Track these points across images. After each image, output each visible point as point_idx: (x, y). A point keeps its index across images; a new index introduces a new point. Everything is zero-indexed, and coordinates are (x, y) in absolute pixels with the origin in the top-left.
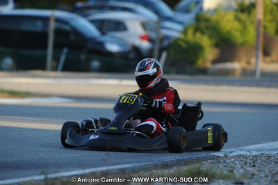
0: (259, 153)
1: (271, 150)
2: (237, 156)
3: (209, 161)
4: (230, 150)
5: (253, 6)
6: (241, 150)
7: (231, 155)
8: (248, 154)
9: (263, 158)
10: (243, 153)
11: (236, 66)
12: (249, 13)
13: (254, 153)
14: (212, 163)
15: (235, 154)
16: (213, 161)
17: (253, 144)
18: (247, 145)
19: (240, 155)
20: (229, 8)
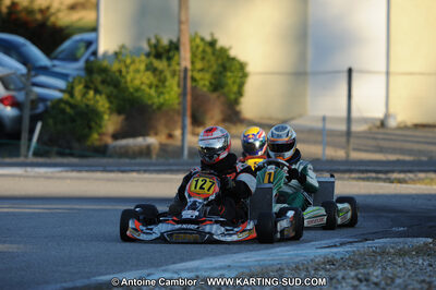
0: (193, 275)
1: (211, 269)
4: (146, 271)
5: (175, 47)
6: (164, 271)
11: (152, 140)
12: (169, 59)
17: (182, 260)
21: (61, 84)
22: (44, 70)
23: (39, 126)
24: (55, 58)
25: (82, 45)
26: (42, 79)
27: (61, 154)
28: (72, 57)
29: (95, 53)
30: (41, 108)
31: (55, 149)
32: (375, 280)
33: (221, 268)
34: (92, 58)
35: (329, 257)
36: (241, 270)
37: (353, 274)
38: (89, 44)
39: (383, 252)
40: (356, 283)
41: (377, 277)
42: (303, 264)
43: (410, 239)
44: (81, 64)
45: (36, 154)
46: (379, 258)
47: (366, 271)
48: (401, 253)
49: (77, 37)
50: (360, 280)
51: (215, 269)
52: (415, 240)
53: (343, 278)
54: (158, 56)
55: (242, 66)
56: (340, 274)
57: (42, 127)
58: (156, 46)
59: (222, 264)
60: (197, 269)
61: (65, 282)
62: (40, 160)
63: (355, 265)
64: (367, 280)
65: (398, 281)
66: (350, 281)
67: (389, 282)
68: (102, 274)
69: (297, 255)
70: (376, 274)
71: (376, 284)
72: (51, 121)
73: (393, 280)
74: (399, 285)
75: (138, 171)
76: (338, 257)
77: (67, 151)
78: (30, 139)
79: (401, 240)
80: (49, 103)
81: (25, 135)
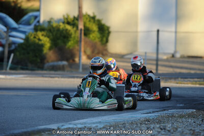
0: (83, 126)
1: (91, 123)
3: (47, 133)
4: (61, 124)
5: (76, 19)
6: (70, 124)
7: (63, 128)
8: (75, 126)
10: (71, 126)
13: (79, 126)
14: (49, 134)
15: (65, 127)
16: (49, 132)
17: (78, 119)
18: (74, 120)
19: (69, 128)
20: (59, 21)
21: (23, 36)
22: (15, 29)
23: (12, 55)
24: (20, 24)
25: (33, 18)
26: (14, 33)
27: (22, 69)
28: (28, 24)
29: (39, 22)
30: (13, 47)
31: (20, 66)
32: (169, 129)
33: (97, 123)
34: (37, 24)
35: (147, 118)
36: (106, 124)
37: (158, 126)
38: (36, 17)
39: (173, 116)
40: (160, 130)
41: (169, 128)
42: (135, 121)
43: (185, 110)
44: (32, 27)
45: (11, 69)
46: (170, 119)
47: (164, 125)
48: (181, 116)
49: (30, 14)
50: (161, 129)
51: (94, 123)
52: (188, 110)
53: (154, 128)
54: (68, 23)
55: (108, 28)
56: (152, 126)
57: (14, 56)
58: (67, 19)
59: (97, 121)
60: (85, 123)
61: (23, 129)
62: (13, 72)
63: (159, 122)
64: (165, 129)
65: (179, 129)
66: (156, 129)
67: (175, 130)
68: (40, 125)
69: (132, 117)
70: (169, 126)
71: (169, 131)
72: (18, 53)
73: (177, 129)
74: (180, 132)
75: (58, 77)
76: (151, 118)
77: (25, 67)
78: (8, 62)
79: (181, 110)
80: (17, 45)
81: (5, 60)
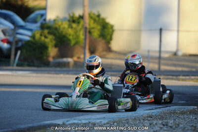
0: (87, 121)
1: (95, 119)
2: (72, 124)
4: (66, 120)
5: (81, 17)
6: (75, 119)
7: (68, 123)
8: (80, 122)
9: (90, 125)
10: (75, 121)
11: (70, 60)
12: (79, 23)
13: (84, 122)
15: (70, 122)
18: (79, 116)
19: (74, 123)
20: (64, 19)
21: (29, 33)
25: (39, 16)
26: (21, 31)
27: (29, 65)
28: (35, 21)
30: (20, 44)
31: (26, 63)
33: (100, 119)
34: (44, 22)
35: (150, 114)
36: (110, 120)
37: (160, 122)
38: (42, 15)
39: (175, 113)
40: (162, 126)
41: (171, 124)
42: (138, 117)
43: (187, 107)
44: (38, 24)
45: (18, 65)
46: (172, 115)
47: (166, 121)
48: (183, 113)
49: (37, 12)
51: (98, 119)
53: (156, 124)
54: (74, 22)
55: (112, 27)
57: (21, 53)
58: (72, 17)
60: (89, 119)
62: (19, 68)
63: (162, 118)
64: (167, 125)
66: (159, 125)
67: (177, 126)
68: (46, 121)
69: (135, 113)
71: (171, 127)
72: (24, 51)
74: (181, 128)
76: (154, 114)
77: (32, 64)
78: (15, 58)
79: (183, 107)
80: (23, 42)
